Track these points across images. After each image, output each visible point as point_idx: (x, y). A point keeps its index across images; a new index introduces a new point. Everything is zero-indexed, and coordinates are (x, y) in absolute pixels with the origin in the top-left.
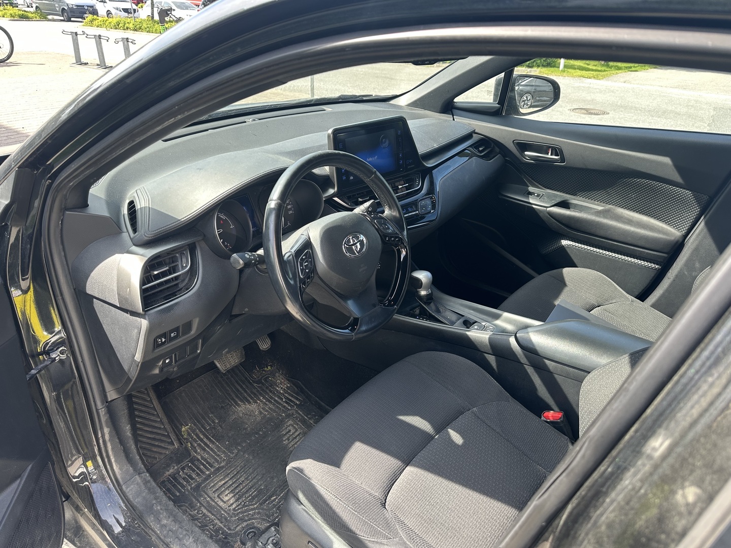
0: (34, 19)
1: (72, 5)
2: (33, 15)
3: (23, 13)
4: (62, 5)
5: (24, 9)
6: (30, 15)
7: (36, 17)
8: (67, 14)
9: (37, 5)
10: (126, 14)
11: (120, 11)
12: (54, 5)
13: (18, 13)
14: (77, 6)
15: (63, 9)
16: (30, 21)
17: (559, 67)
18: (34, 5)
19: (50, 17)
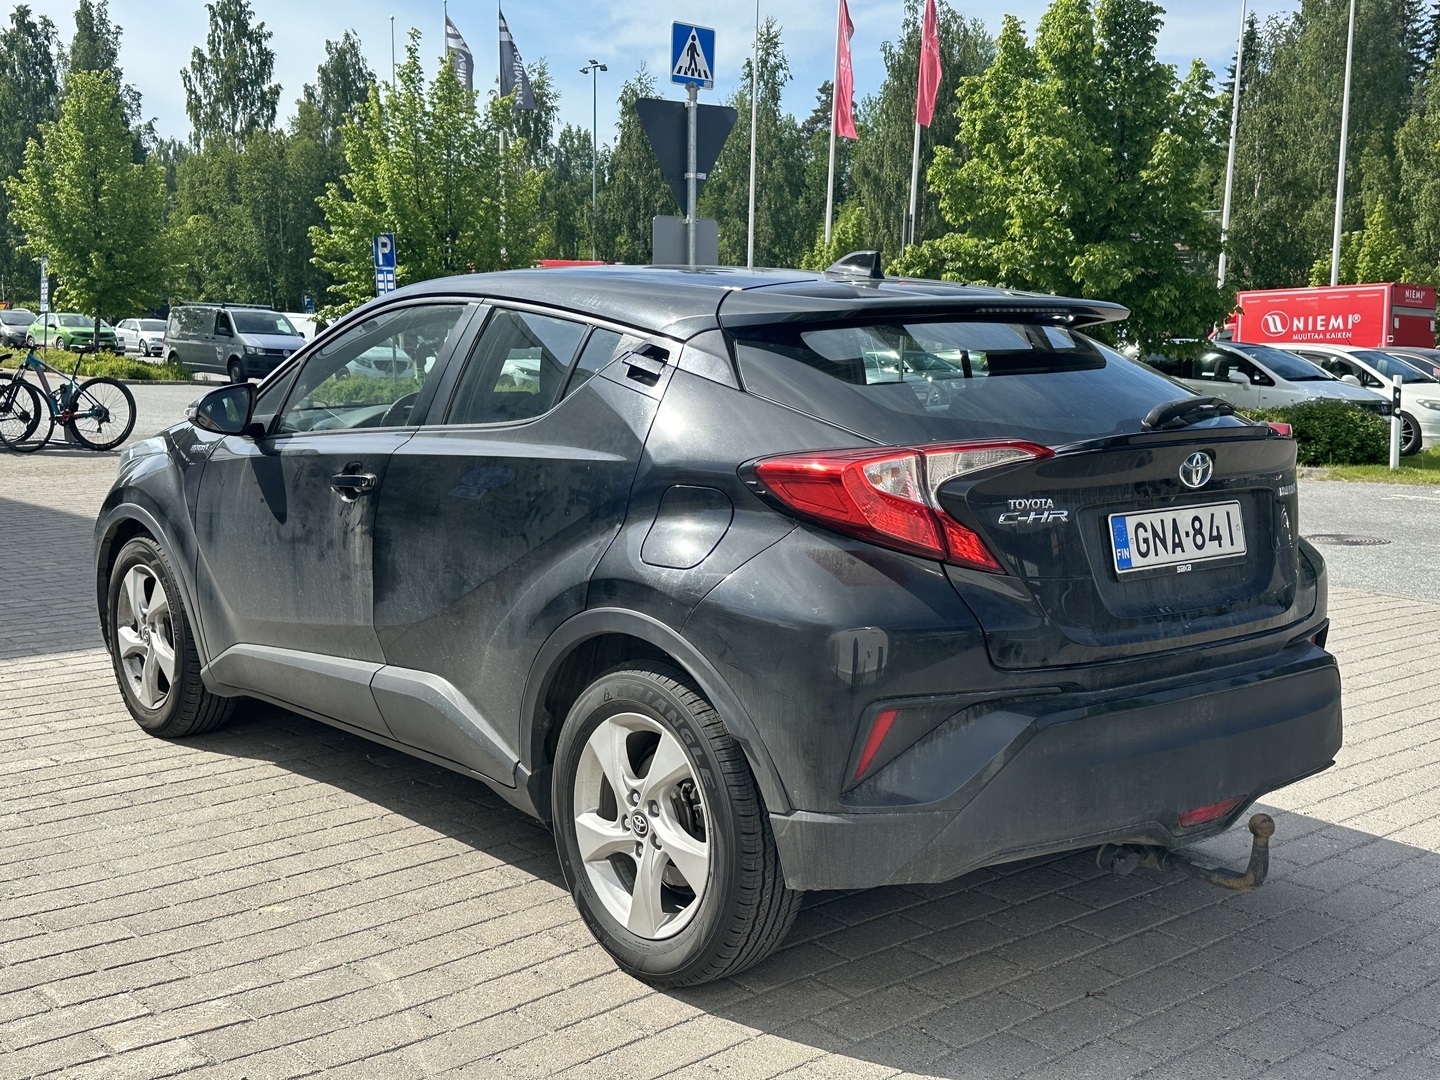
0: (163, 380)
1: (256, 348)
2: (160, 372)
3: (139, 366)
4: (232, 350)
5: (141, 359)
6: (154, 371)
7: (167, 376)
8: (241, 370)
9: (174, 349)
10: (382, 374)
11: (370, 367)
12: (214, 348)
13: (127, 365)
14: (267, 350)
15: (234, 358)
16: (152, 384)
17: (1387, 463)
18: (167, 352)
19: (199, 376)
